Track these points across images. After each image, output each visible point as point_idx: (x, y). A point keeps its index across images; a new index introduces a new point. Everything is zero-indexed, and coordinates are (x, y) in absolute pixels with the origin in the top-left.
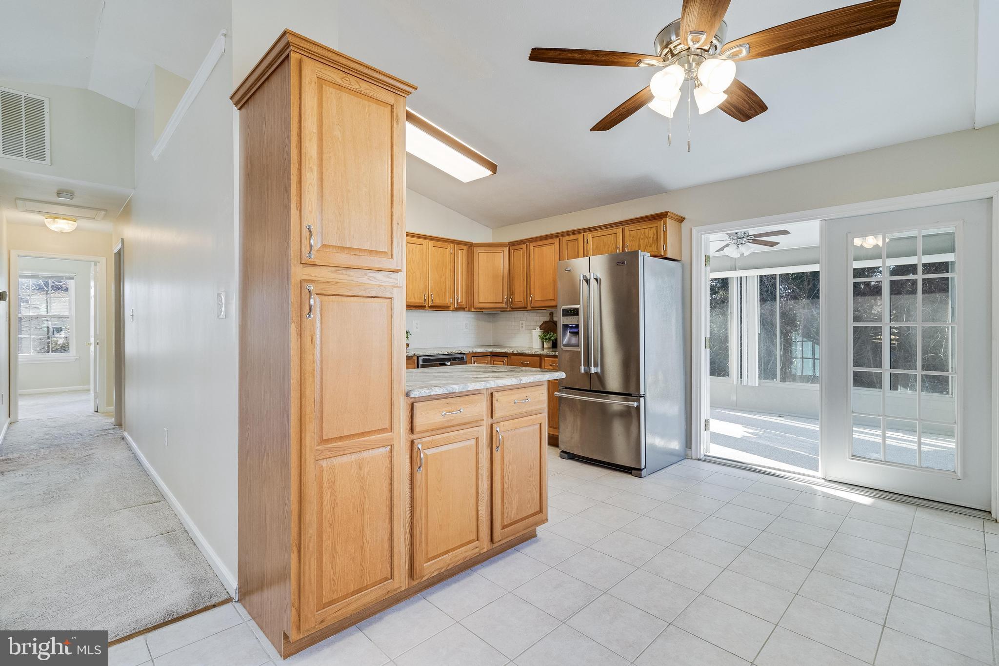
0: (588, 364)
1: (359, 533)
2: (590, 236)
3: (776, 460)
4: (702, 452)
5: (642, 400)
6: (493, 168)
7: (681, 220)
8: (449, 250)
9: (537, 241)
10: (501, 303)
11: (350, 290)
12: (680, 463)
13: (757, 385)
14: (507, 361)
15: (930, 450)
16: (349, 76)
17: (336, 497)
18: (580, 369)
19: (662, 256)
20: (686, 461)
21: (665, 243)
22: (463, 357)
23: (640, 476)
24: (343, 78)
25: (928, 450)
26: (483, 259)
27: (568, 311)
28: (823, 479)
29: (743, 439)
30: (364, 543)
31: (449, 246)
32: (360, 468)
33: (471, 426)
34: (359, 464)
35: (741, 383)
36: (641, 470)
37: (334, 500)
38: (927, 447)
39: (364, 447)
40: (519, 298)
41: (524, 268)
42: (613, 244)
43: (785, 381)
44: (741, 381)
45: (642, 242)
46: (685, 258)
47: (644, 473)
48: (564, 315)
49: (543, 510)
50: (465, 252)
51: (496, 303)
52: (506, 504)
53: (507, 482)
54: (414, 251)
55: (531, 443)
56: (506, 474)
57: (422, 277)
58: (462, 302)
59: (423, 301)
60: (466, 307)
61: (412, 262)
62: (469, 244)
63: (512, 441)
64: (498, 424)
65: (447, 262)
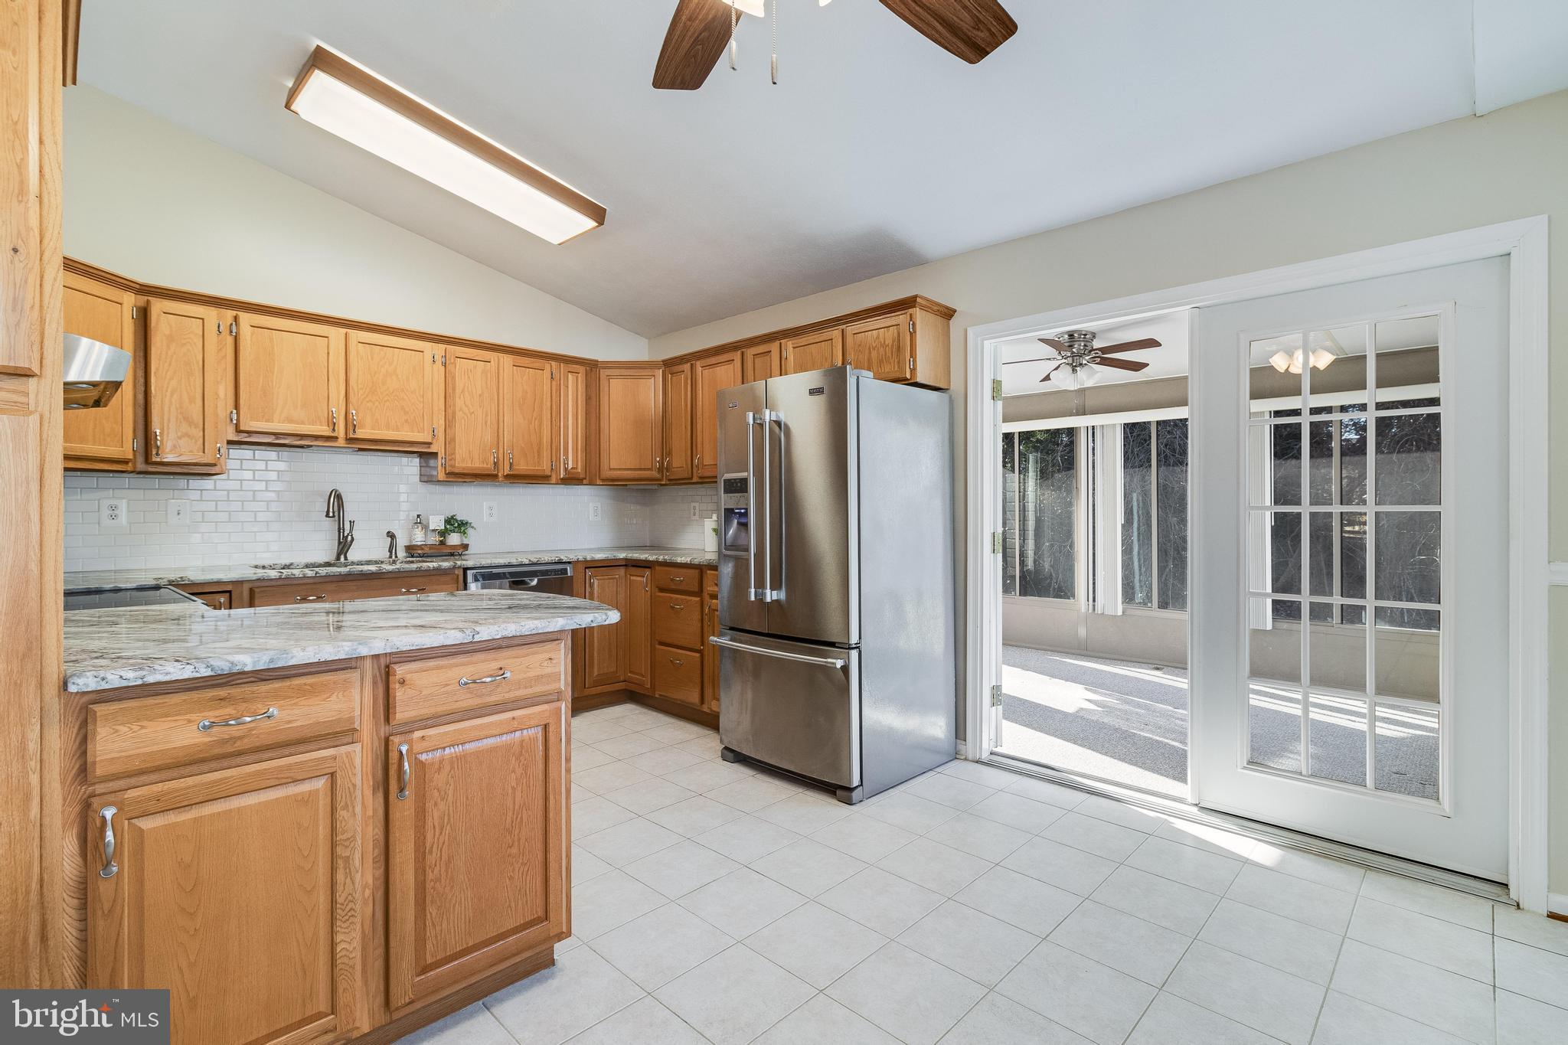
0: (760, 584)
2: (789, 344)
3: (1123, 760)
4: (985, 745)
5: (854, 654)
6: (598, 214)
7: (948, 314)
8: (547, 374)
9: (708, 357)
10: (649, 469)
12: (938, 770)
13: (1120, 613)
14: (649, 577)
15: (1405, 735)
18: (748, 594)
19: (907, 380)
20: (955, 763)
21: (913, 355)
22: (566, 569)
23: (850, 803)
25: (1402, 735)
26: (616, 390)
27: (733, 483)
28: (1196, 805)
29: (1078, 717)
31: (547, 367)
35: (1094, 610)
36: (851, 790)
38: (1400, 729)
40: (679, 461)
41: (686, 405)
42: (826, 359)
43: (1166, 608)
44: (1094, 606)
45: (874, 354)
46: (956, 384)
47: (856, 795)
48: (726, 492)
49: (552, 915)
50: (581, 377)
51: (640, 469)
52: (431, 917)
53: (436, 866)
54: (472, 373)
55: (513, 771)
56: (432, 847)
57: (489, 422)
58: (576, 468)
59: (491, 466)
60: (584, 476)
61: (467, 393)
62: (590, 364)
63: (450, 772)
64: (408, 737)
65: (543, 395)
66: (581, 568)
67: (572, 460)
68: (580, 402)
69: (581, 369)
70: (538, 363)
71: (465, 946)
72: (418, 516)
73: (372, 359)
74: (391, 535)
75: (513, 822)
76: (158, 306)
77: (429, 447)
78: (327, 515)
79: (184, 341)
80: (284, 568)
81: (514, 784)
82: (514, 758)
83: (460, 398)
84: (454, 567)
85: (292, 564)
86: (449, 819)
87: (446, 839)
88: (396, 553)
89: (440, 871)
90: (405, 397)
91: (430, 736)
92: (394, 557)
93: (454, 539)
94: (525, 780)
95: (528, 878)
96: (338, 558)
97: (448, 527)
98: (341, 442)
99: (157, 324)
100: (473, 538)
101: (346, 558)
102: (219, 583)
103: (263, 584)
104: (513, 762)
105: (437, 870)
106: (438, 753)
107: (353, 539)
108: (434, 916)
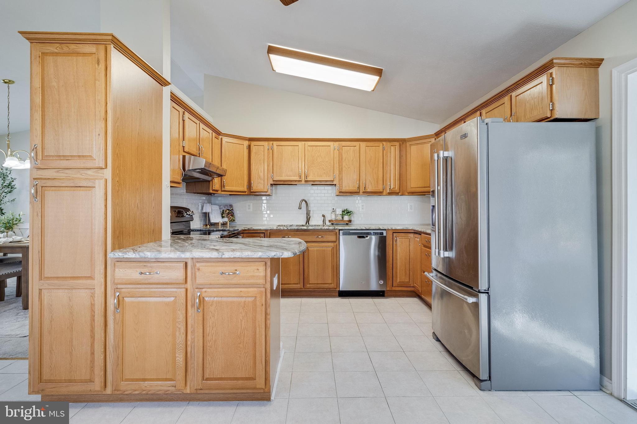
1: (69, 343)
2: (484, 112)
5: (483, 298)
6: (378, 72)
7: (599, 64)
8: (381, 148)
10: (428, 187)
11: (63, 183)
14: (420, 239)
16: (63, 45)
17: (53, 315)
19: (549, 119)
21: (552, 100)
22: (383, 233)
23: (480, 388)
24: (57, 48)
26: (414, 151)
30: (72, 350)
31: (381, 144)
32: (70, 301)
33: (174, 287)
34: (69, 297)
36: (480, 380)
37: (52, 316)
39: (72, 287)
42: (502, 116)
45: (527, 106)
46: (603, 114)
47: (484, 385)
50: (397, 147)
51: (425, 187)
52: (209, 360)
53: (210, 341)
54: (350, 151)
55: (241, 313)
56: (209, 334)
57: (356, 171)
58: (395, 188)
59: (356, 188)
60: (399, 191)
61: (347, 160)
62: (401, 141)
63: (216, 307)
64: (201, 290)
65: (379, 157)
66: (391, 233)
67: (393, 184)
68: (397, 159)
69: (397, 144)
70: (376, 144)
71: (221, 377)
72: (333, 209)
73: (313, 151)
74: (324, 216)
75: (241, 334)
76: (253, 143)
77: (333, 182)
78: (299, 208)
79: (259, 154)
80: (290, 226)
81: (241, 318)
82: (241, 307)
83: (344, 162)
84: (334, 229)
85: (292, 225)
86: (215, 325)
87: (214, 332)
88: (325, 223)
89: (212, 344)
90: (324, 164)
91: (208, 291)
92: (324, 224)
93: (346, 218)
94: (246, 318)
95: (247, 360)
96: (306, 224)
97: (343, 213)
98: (303, 182)
99: (253, 148)
100: (354, 218)
101: (309, 224)
102: (260, 230)
103: (273, 231)
104: (241, 309)
105: (211, 343)
106: (212, 299)
107: (310, 217)
108: (210, 360)
